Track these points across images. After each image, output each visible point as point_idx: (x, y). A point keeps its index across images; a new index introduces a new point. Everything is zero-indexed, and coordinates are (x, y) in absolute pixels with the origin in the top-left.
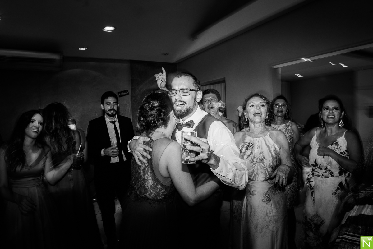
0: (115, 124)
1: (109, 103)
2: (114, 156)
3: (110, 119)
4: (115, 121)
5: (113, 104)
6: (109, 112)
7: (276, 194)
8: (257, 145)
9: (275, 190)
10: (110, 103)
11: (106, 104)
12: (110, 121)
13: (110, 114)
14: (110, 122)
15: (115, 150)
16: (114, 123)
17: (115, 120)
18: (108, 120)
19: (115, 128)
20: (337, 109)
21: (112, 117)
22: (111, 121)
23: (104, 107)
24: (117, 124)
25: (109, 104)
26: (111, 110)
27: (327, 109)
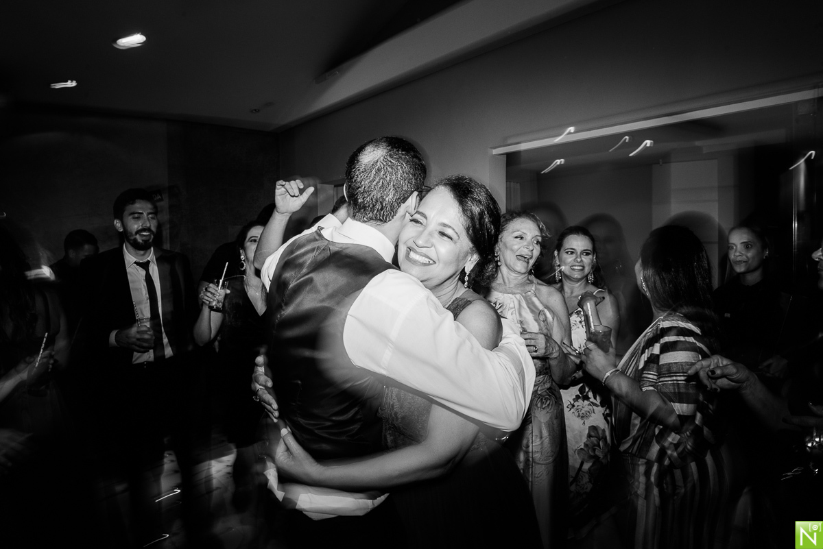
0: (147, 270)
1: (136, 215)
2: (142, 350)
3: (136, 255)
4: (148, 262)
5: (148, 218)
6: (138, 237)
7: (544, 409)
8: (511, 308)
9: (542, 399)
10: (142, 213)
11: (131, 217)
12: (135, 260)
13: (141, 241)
14: (135, 263)
15: (146, 336)
16: (145, 265)
17: (149, 259)
18: (130, 258)
19: (149, 279)
20: (588, 254)
21: (142, 252)
22: (138, 261)
23: (123, 225)
24: (154, 270)
25: (138, 218)
26: (144, 230)
27: (572, 253)
